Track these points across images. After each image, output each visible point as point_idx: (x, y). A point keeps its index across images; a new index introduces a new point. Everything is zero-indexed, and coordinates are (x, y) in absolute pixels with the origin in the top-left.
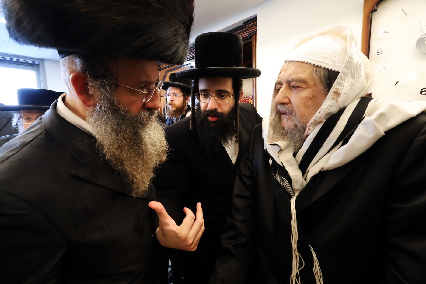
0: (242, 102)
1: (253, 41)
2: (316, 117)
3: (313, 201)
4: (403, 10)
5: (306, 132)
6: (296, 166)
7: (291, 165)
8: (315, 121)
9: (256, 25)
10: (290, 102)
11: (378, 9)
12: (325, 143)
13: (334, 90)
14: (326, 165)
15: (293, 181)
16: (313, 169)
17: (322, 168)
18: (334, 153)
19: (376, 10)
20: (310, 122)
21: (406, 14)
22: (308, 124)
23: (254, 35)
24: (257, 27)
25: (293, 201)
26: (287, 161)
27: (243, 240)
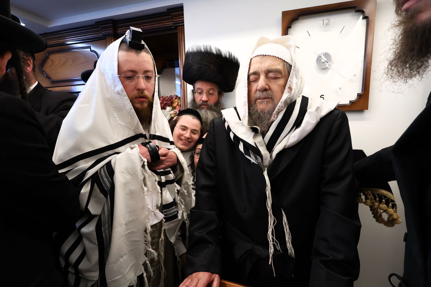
0: (166, 101)
1: (178, 32)
2: (279, 106)
3: (278, 173)
4: (307, 31)
5: (272, 119)
6: (265, 147)
7: (262, 146)
8: (279, 109)
9: (183, 15)
10: (270, 88)
11: (292, 27)
12: (286, 127)
13: (288, 86)
14: (288, 143)
15: (264, 158)
16: (278, 148)
17: (285, 146)
18: (292, 134)
19: (290, 27)
20: (275, 111)
21: (310, 36)
22: (274, 113)
23: (179, 26)
24: (183, 17)
25: (265, 173)
26: (259, 142)
27: (213, 227)
